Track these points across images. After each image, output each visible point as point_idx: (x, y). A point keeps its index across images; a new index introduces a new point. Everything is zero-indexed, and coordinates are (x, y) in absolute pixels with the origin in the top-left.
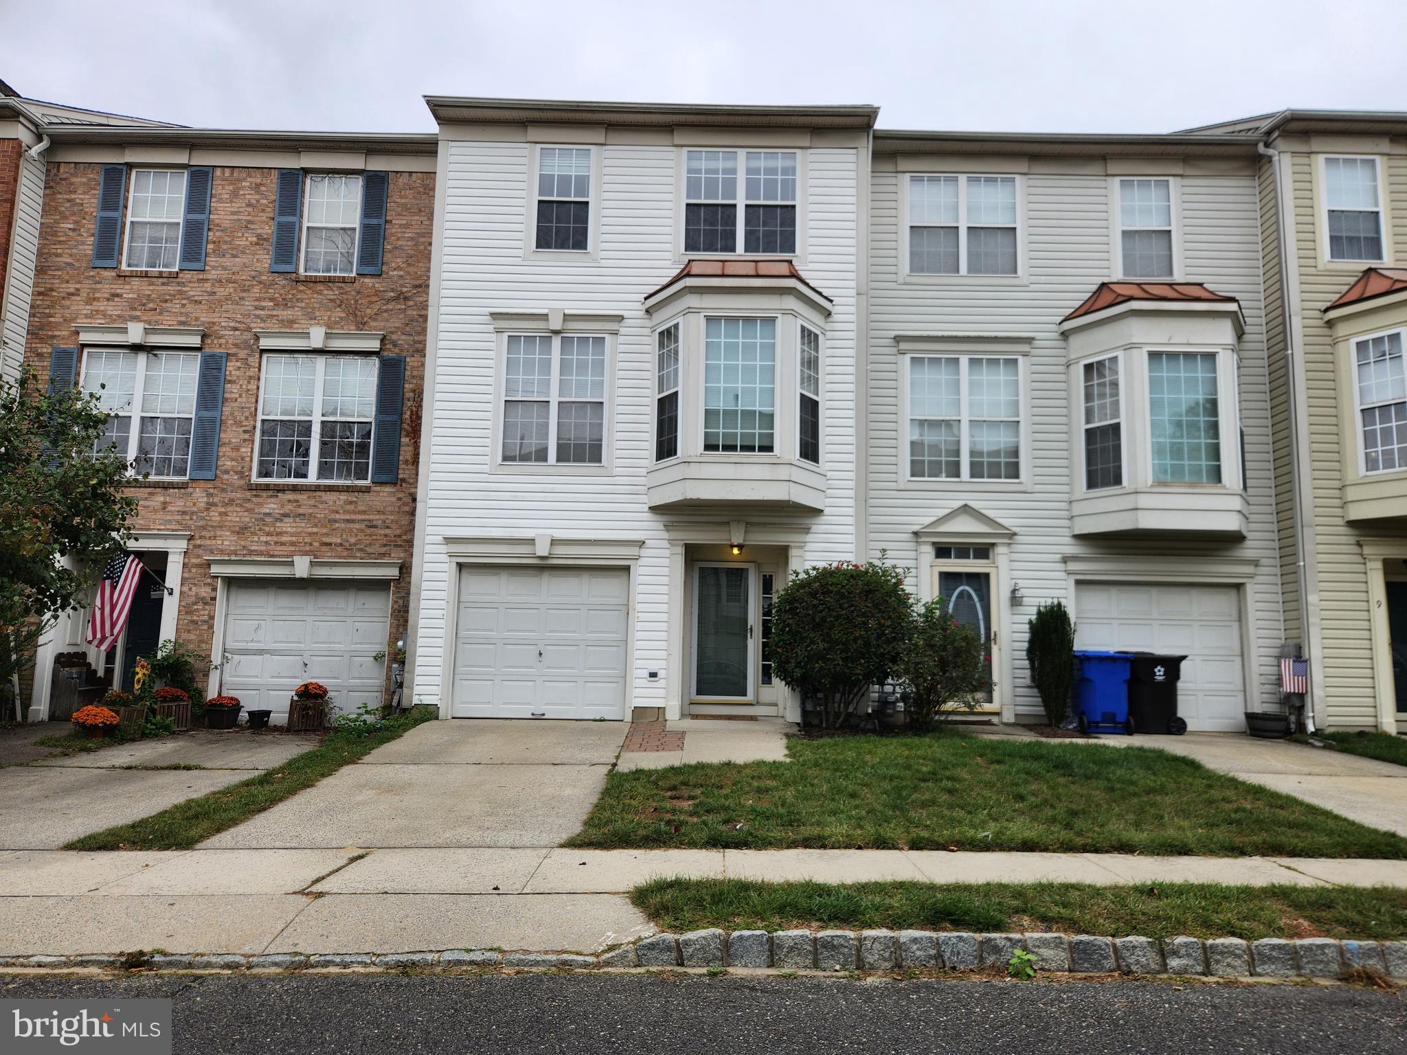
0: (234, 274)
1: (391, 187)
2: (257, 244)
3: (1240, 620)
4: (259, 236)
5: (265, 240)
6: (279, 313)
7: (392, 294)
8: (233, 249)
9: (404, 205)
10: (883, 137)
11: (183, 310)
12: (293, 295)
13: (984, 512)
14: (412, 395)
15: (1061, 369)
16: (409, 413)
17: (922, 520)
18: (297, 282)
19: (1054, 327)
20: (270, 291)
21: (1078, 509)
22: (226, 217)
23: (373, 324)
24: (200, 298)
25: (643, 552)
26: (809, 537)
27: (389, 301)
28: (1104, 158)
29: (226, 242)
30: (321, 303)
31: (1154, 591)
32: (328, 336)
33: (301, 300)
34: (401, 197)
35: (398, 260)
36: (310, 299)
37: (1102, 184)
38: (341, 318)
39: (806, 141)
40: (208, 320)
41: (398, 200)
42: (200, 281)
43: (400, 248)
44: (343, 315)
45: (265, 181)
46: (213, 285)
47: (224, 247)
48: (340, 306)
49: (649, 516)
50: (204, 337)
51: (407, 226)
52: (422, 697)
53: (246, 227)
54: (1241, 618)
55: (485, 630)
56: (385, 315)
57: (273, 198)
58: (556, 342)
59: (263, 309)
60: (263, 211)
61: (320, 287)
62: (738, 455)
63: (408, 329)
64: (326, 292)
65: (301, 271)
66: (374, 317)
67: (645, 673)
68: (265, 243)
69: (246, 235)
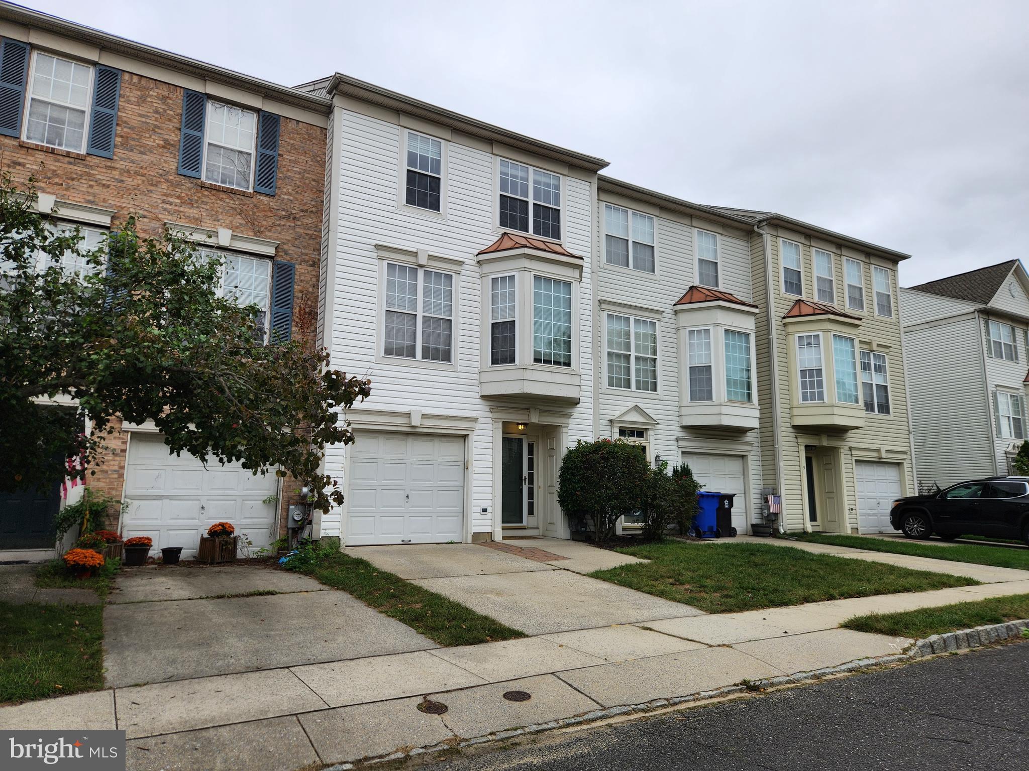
0: (142, 168)
1: (282, 128)
2: (164, 147)
3: (744, 475)
4: (165, 140)
5: (171, 145)
6: (186, 210)
7: (284, 213)
8: (141, 146)
9: (293, 145)
10: (602, 179)
11: (90, 190)
12: (198, 197)
13: (645, 410)
14: (300, 294)
15: (674, 331)
16: (298, 308)
17: (615, 414)
18: (202, 187)
19: (671, 307)
20: (177, 190)
21: (684, 411)
22: (133, 117)
23: (268, 234)
24: (108, 183)
25: (477, 426)
26: (571, 421)
27: (281, 217)
28: (691, 216)
29: (134, 139)
30: (223, 208)
31: (711, 458)
32: (234, 237)
33: (207, 204)
34: (290, 138)
35: (289, 187)
36: (214, 204)
37: (689, 230)
38: (241, 224)
39: (566, 172)
40: (116, 203)
41: (288, 140)
42: (107, 167)
43: (290, 178)
44: (243, 222)
45: (171, 96)
46: (121, 174)
47: (132, 143)
48: (240, 214)
49: (479, 401)
50: (113, 218)
51: (295, 162)
52: (327, 531)
53: (153, 130)
54: (745, 472)
55: (368, 479)
56: (278, 228)
57: (179, 111)
58: (421, 273)
59: (171, 204)
60: (170, 120)
61: (223, 196)
62: (552, 367)
63: (296, 243)
64: (227, 200)
65: (203, 178)
66: (270, 228)
67: (479, 509)
68: (172, 148)
69: (153, 137)
